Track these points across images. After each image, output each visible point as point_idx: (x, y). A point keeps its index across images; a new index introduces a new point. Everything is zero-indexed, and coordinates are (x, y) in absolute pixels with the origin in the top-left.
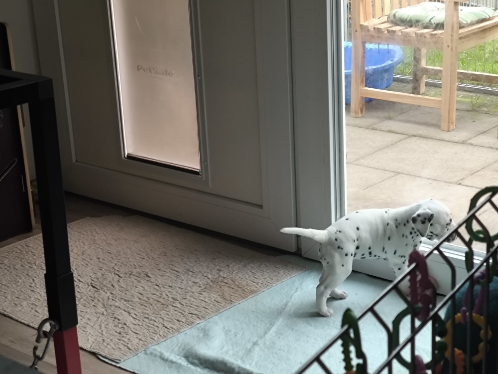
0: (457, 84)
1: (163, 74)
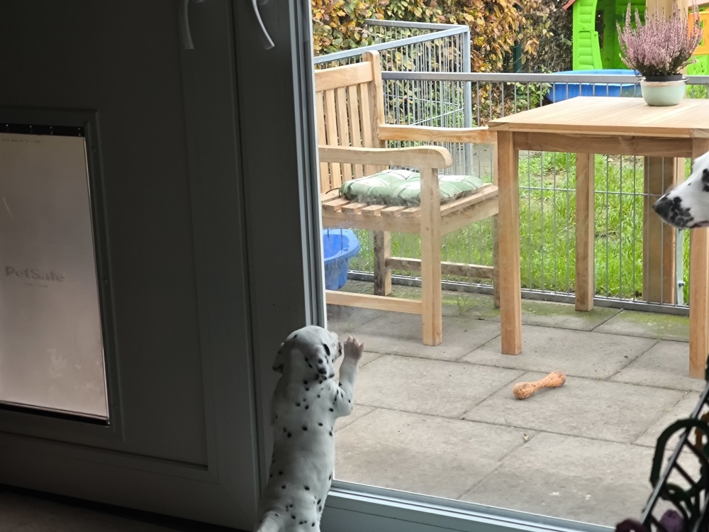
0: (442, 282)
1: (48, 279)
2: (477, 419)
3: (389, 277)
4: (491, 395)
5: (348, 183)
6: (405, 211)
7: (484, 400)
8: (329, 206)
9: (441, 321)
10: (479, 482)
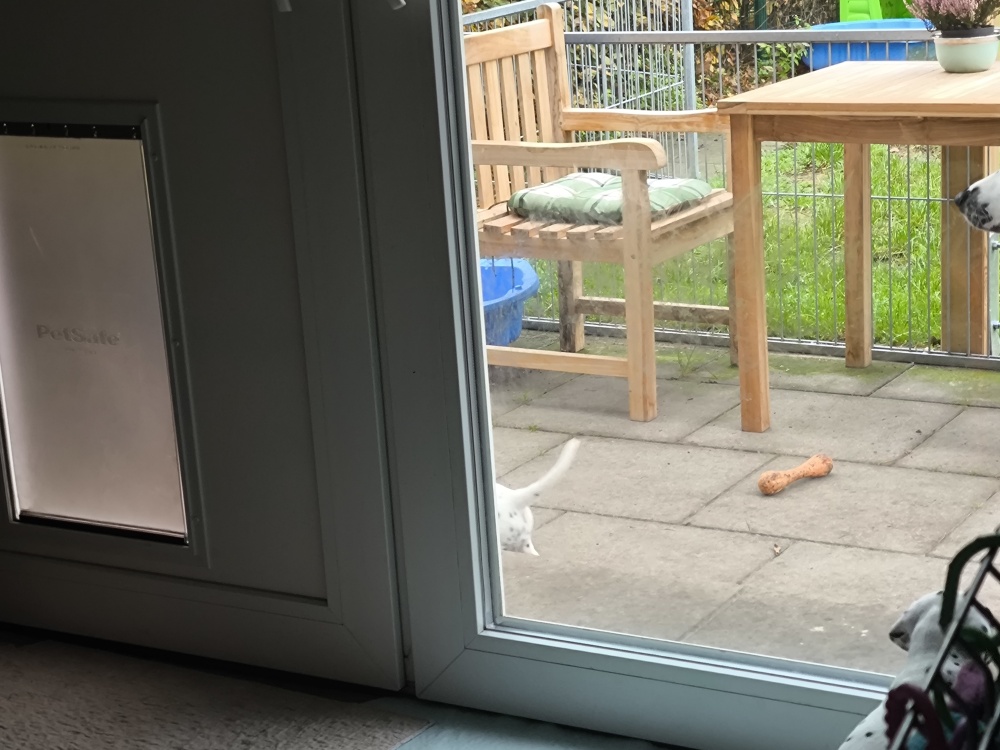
0: (655, 330)
1: (96, 341)
2: (707, 524)
3: (581, 324)
4: (726, 490)
5: (519, 193)
7: (717, 497)
8: (492, 227)
9: (655, 387)
10: (710, 615)
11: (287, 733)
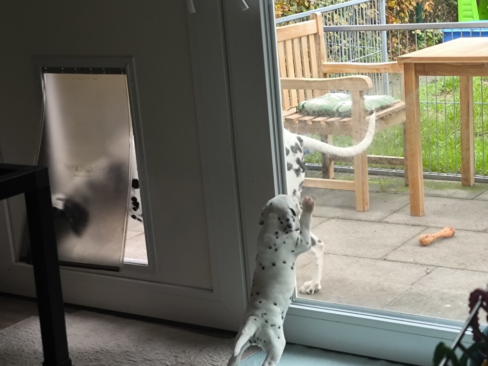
0: (368, 169)
2: (395, 259)
3: (333, 166)
4: (403, 244)
5: (302, 103)
6: (341, 120)
7: (399, 247)
8: (289, 119)
9: (368, 195)
11: (195, 352)
